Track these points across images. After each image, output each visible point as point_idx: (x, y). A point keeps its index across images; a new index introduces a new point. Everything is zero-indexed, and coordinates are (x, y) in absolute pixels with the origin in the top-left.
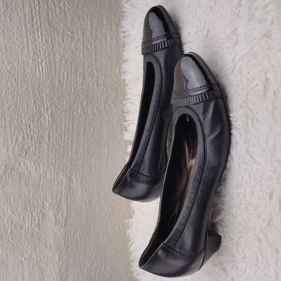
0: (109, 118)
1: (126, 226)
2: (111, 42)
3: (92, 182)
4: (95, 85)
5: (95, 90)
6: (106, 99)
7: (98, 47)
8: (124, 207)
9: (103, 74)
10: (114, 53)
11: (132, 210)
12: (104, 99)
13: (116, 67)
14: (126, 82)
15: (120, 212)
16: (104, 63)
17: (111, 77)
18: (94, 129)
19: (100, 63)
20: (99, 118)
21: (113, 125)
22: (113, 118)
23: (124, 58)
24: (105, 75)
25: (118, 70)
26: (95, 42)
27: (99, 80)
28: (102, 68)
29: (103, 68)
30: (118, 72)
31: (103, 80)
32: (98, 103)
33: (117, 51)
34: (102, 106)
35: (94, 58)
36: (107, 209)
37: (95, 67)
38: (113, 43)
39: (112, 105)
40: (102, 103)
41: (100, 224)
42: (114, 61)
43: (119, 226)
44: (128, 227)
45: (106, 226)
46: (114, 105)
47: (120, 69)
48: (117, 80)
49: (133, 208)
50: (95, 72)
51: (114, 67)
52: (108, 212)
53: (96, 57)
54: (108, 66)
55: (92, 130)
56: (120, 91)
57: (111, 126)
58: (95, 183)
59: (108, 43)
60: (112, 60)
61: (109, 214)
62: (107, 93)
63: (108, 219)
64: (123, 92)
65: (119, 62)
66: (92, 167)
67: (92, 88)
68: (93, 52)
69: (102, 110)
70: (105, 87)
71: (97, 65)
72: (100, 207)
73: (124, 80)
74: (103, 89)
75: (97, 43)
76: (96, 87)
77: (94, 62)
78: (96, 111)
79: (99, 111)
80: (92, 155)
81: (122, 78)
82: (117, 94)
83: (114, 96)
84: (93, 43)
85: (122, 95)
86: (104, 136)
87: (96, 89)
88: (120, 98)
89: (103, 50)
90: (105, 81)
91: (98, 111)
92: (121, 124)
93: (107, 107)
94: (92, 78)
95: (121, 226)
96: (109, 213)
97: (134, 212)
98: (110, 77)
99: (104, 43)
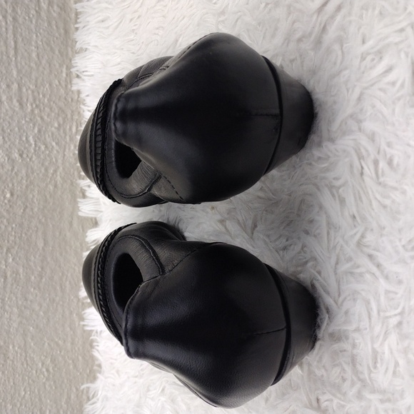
0: (46, 170)
1: (84, 397)
2: (49, 11)
3: (7, 307)
4: (15, 101)
5: (14, 111)
6: (39, 131)
7: (20, 20)
8: (80, 358)
9: (33, 77)
10: (57, 35)
11: (97, 363)
12: (36, 131)
13: (61, 66)
14: (82, 96)
15: (71, 367)
16: (34, 55)
17: (50, 85)
18: (12, 195)
19: (26, 54)
20: (24, 172)
21: (56, 186)
22: (55, 171)
23: (78, 46)
24: (36, 81)
25: (64, 70)
26: (14, 10)
27: (24, 90)
28: (29, 66)
29: (33, 65)
30: (64, 75)
31: (33, 92)
32: (21, 139)
33: (62, 31)
34: (31, 145)
35: (12, 43)
36: (43, 364)
37: (13, 63)
38: (55, 15)
39: (54, 144)
40: (31, 139)
41: (27, 396)
42: (57, 52)
43: (69, 398)
44: (89, 399)
45: (40, 400)
46: (56, 144)
47: (68, 68)
48: (62, 91)
49: (97, 360)
50: (15, 73)
51: (57, 65)
52: (44, 370)
53: (15, 42)
54: (44, 62)
55: (8, 195)
56: (69, 116)
57: (51, 187)
58: (15, 310)
59: (43, 14)
60: (52, 49)
61: (46, 373)
62: (42, 118)
63: (44, 384)
64: (76, 117)
65: (67, 54)
66: (9, 274)
67: (7, 107)
68: (10, 32)
69: (30, 155)
70: (37, 106)
71: (19, 58)
72: (25, 359)
73: (79, 92)
74: (32, 111)
75: (19, 12)
76: (17, 104)
77: (12, 53)
78: (17, 155)
79: (25, 156)
80: (8, 250)
81: (74, 88)
82: (64, 122)
83: (56, 125)
84: (9, 11)
85: (75, 124)
86: (36, 210)
87: (17, 109)
88: (70, 129)
89: (33, 27)
90: (36, 94)
91: (21, 155)
92: (72, 184)
93: (43, 148)
94: (8, 86)
95: (72, 397)
96: (48, 370)
97: (100, 366)
98: (47, 85)
99: (33, 12)
